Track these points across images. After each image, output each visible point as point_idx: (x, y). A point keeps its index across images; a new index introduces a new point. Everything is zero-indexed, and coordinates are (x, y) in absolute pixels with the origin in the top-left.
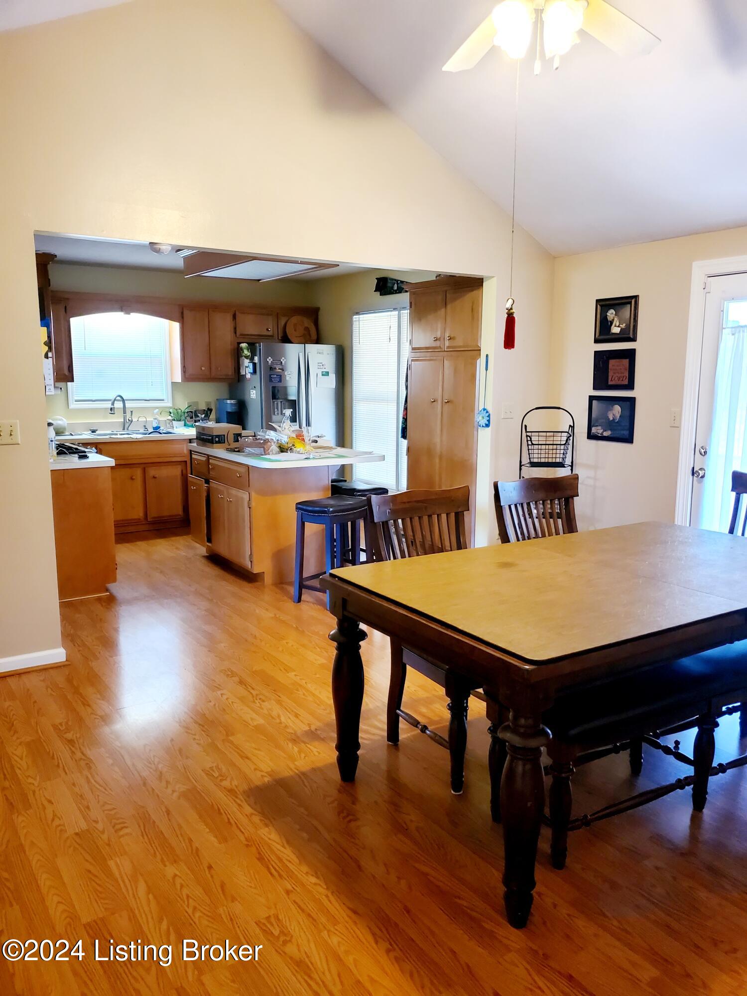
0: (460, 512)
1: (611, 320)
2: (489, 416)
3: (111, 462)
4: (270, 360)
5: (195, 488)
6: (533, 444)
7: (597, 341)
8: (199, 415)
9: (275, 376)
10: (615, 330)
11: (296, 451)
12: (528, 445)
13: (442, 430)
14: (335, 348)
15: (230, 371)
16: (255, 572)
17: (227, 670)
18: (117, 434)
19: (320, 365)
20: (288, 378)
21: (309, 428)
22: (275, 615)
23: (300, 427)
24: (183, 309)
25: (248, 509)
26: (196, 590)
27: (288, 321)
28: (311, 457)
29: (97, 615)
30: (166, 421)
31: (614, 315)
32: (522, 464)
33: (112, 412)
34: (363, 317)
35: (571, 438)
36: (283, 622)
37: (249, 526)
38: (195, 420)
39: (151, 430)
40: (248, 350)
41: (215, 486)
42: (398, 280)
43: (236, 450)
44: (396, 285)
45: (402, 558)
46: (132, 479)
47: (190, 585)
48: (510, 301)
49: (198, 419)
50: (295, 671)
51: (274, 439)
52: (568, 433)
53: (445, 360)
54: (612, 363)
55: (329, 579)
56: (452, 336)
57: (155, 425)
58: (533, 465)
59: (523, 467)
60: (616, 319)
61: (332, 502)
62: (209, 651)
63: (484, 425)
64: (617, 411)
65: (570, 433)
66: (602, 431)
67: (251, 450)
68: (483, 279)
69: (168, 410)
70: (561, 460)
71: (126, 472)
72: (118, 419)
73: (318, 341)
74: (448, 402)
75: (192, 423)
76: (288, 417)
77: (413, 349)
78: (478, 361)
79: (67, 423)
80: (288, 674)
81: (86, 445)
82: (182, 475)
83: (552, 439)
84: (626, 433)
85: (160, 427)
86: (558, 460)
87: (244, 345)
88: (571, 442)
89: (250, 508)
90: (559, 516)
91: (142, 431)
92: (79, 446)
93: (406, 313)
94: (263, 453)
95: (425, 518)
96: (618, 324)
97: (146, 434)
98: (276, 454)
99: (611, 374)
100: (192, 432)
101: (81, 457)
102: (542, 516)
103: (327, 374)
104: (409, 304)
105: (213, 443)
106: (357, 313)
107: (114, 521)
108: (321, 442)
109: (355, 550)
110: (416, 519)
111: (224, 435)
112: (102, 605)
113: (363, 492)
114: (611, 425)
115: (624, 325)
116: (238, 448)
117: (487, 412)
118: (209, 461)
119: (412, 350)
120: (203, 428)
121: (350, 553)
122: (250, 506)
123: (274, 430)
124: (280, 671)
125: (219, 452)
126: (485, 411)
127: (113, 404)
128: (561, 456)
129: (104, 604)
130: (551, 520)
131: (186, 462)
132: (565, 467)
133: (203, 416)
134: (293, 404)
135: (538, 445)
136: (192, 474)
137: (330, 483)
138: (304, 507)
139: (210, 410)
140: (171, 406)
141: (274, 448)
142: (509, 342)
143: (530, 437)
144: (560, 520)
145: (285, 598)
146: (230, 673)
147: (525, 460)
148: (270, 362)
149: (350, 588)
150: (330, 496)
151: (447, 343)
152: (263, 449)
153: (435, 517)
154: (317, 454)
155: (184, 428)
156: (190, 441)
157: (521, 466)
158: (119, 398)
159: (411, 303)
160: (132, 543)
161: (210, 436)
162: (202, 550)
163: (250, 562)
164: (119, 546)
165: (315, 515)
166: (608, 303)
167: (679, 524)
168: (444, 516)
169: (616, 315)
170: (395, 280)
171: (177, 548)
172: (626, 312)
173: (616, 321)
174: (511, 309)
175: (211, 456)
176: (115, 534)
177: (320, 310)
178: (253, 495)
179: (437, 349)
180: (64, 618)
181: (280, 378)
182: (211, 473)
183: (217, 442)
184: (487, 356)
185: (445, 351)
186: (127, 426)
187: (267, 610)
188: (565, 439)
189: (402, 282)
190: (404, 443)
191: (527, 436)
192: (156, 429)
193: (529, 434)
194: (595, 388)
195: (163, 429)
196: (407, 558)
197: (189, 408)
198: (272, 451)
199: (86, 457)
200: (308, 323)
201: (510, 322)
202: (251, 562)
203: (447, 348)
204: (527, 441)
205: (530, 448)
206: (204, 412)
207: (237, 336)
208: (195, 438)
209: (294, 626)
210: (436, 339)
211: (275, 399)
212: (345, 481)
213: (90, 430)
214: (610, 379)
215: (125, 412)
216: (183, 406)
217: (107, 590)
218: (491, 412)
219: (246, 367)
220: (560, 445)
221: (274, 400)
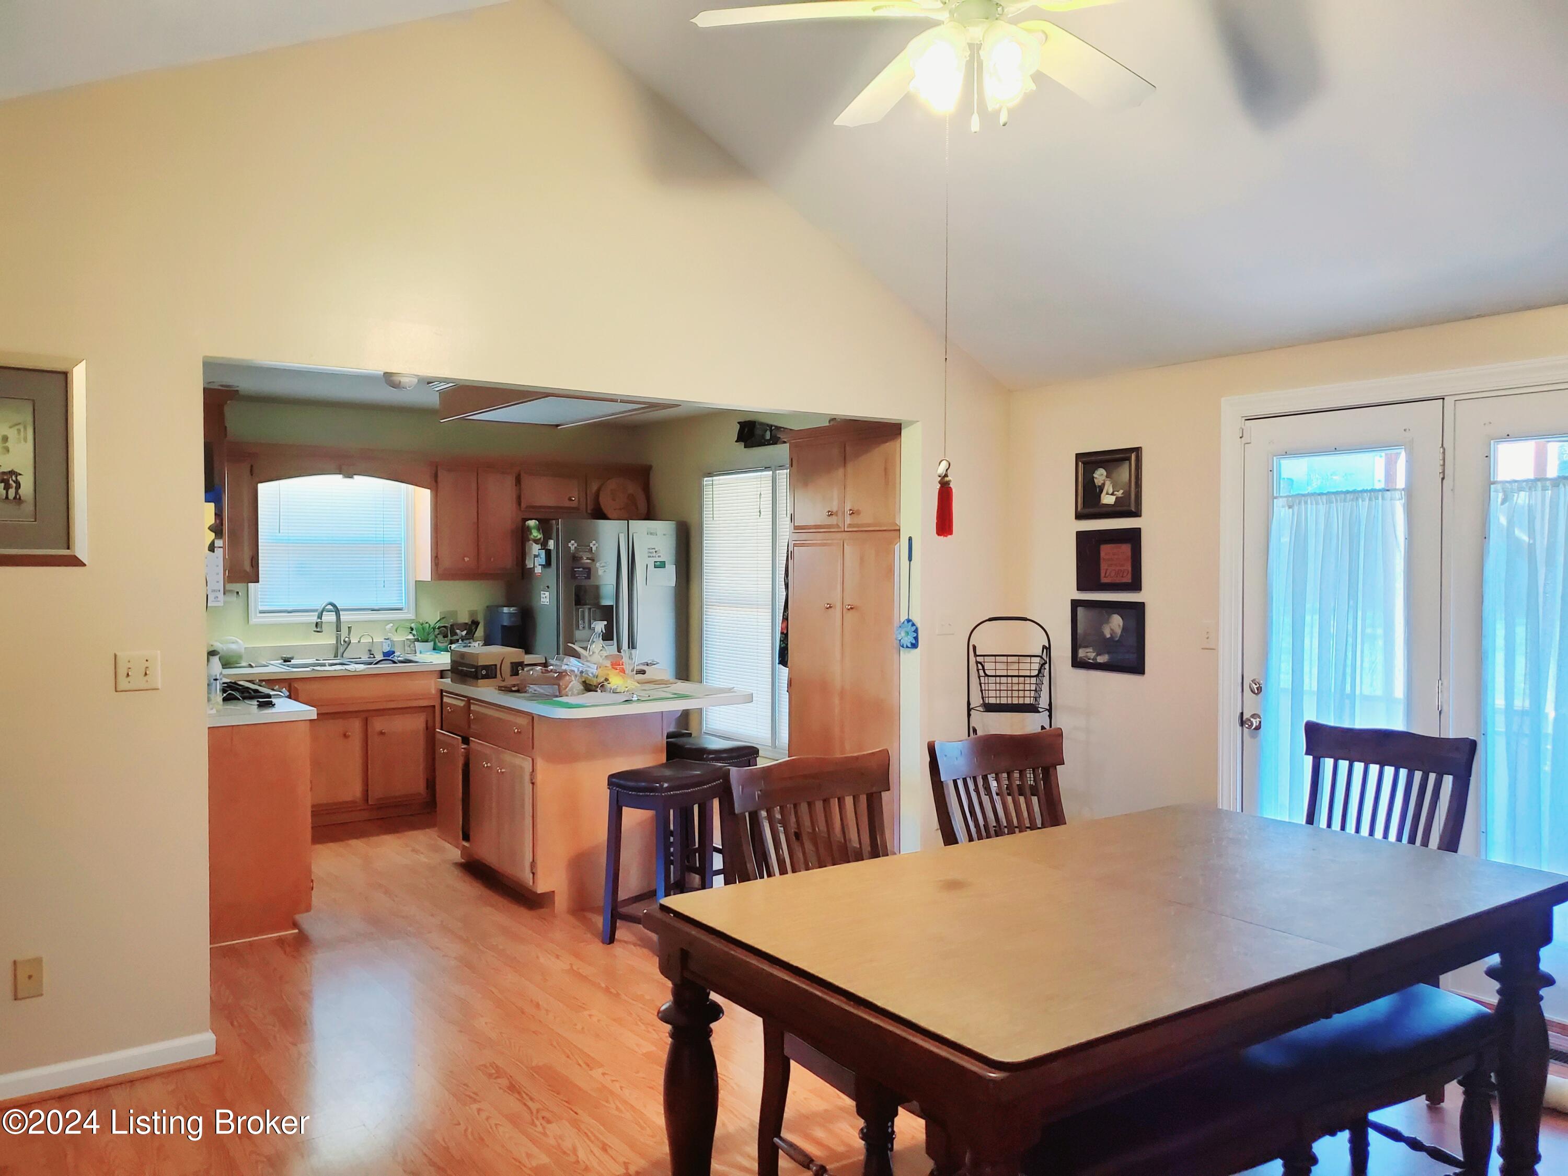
0: (876, 793)
1: (1100, 484)
2: (916, 631)
3: (311, 712)
4: (573, 545)
5: (445, 751)
6: (986, 675)
7: (1079, 516)
8: (458, 631)
9: (581, 569)
10: (1108, 499)
11: (611, 689)
12: (979, 677)
13: (843, 654)
14: (674, 526)
15: (508, 562)
16: (539, 891)
17: (488, 1065)
18: (324, 665)
19: (652, 552)
20: (600, 572)
21: (633, 651)
22: (571, 965)
23: (619, 651)
24: (437, 467)
25: (531, 785)
26: (442, 921)
27: (602, 485)
28: (635, 698)
29: (275, 969)
30: (404, 641)
31: (1104, 477)
32: (971, 707)
33: (318, 630)
34: (719, 480)
35: (1047, 666)
36: (584, 978)
37: (531, 814)
38: (451, 640)
39: (379, 657)
40: (538, 530)
41: (479, 748)
42: (772, 426)
43: (513, 689)
44: (768, 433)
45: (781, 874)
46: (345, 736)
47: (432, 915)
48: (944, 465)
49: (455, 638)
50: (602, 1066)
51: (576, 670)
52: (1041, 657)
53: (845, 545)
54: (1106, 550)
55: (659, 915)
56: (855, 509)
57: (386, 649)
58: (990, 708)
59: (972, 712)
60: (1108, 483)
61: (668, 772)
62: (461, 1031)
63: (909, 645)
64: (1116, 623)
65: (1045, 659)
66: (1094, 654)
67: (538, 689)
68: (901, 424)
69: (408, 625)
70: (1032, 701)
71: (336, 726)
72: (328, 639)
73: (649, 515)
74: (851, 608)
75: (446, 644)
76: (599, 634)
77: (796, 528)
78: (897, 547)
79: (245, 648)
80: (590, 1072)
81: (271, 682)
82: (427, 728)
83: (1016, 666)
84: (1132, 657)
85: (394, 652)
86: (1027, 701)
87: (532, 523)
88: (1046, 672)
89: (533, 783)
90: (1034, 791)
91: (365, 658)
92: (260, 686)
93: (783, 475)
94: (558, 694)
95: (819, 805)
96: (1111, 491)
97: (371, 664)
98: (578, 694)
99: (1104, 566)
100: (443, 660)
101: (262, 705)
102: (1005, 792)
103: (661, 565)
104: (788, 461)
105: (477, 678)
106: (710, 475)
107: (313, 806)
108: (651, 673)
109: (706, 849)
110: (804, 807)
111: (496, 665)
112: (285, 952)
113: (719, 755)
114: (1106, 645)
115: (1121, 491)
116: (517, 685)
117: (913, 625)
118: (470, 707)
119: (794, 529)
120: (463, 655)
121: (697, 854)
122: (534, 781)
123: (577, 655)
124: (579, 1067)
125: (486, 691)
126: (910, 623)
127: (320, 617)
128: (1032, 695)
129: (288, 949)
130: (1022, 799)
131: (434, 706)
132: (1039, 712)
133: (464, 633)
134: (608, 614)
135: (996, 676)
136: (442, 729)
137: (665, 741)
138: (622, 782)
139: (475, 624)
140: (413, 617)
141: (575, 684)
142: (944, 525)
143: (980, 663)
144: (1036, 797)
145: (589, 935)
146: (494, 1071)
147: (976, 701)
148: (573, 548)
149: (694, 932)
150: (664, 761)
151: (848, 520)
152: (557, 686)
153: (835, 803)
154: (643, 693)
155: (433, 652)
156: (442, 674)
157: (969, 710)
158: (330, 607)
159: (792, 460)
160: (341, 843)
161: (473, 666)
162: (455, 854)
163: (531, 875)
164: (319, 847)
165: (639, 796)
166: (1093, 458)
167: (1225, 808)
168: (849, 801)
169: (1107, 477)
170: (768, 425)
171: (414, 850)
172: (1124, 473)
173: (1109, 487)
174: (946, 475)
175: (474, 699)
176: (312, 828)
177: (653, 468)
178: (540, 763)
179: (834, 528)
180: (218, 976)
181: (589, 572)
182: (472, 726)
183: (484, 677)
184: (910, 539)
185: (844, 531)
186: (341, 650)
187: (558, 957)
188: (1037, 666)
189: (778, 428)
190: (784, 672)
191: (977, 663)
192: (388, 655)
193: (980, 659)
194: (1080, 588)
195: (399, 654)
196: (790, 875)
197: (442, 621)
198: (571, 690)
199: (270, 704)
200: (633, 488)
201: (945, 494)
202: (533, 874)
203: (847, 527)
204: (978, 670)
205: (982, 681)
206: (464, 626)
207: (522, 509)
208: (449, 668)
209: (603, 985)
210: (831, 514)
211: (580, 605)
212: (690, 735)
213: (282, 658)
214: (1102, 575)
215: (338, 629)
216: (432, 617)
217: (295, 925)
218: (918, 625)
219: (536, 556)
220: (1030, 677)
221: (578, 607)
